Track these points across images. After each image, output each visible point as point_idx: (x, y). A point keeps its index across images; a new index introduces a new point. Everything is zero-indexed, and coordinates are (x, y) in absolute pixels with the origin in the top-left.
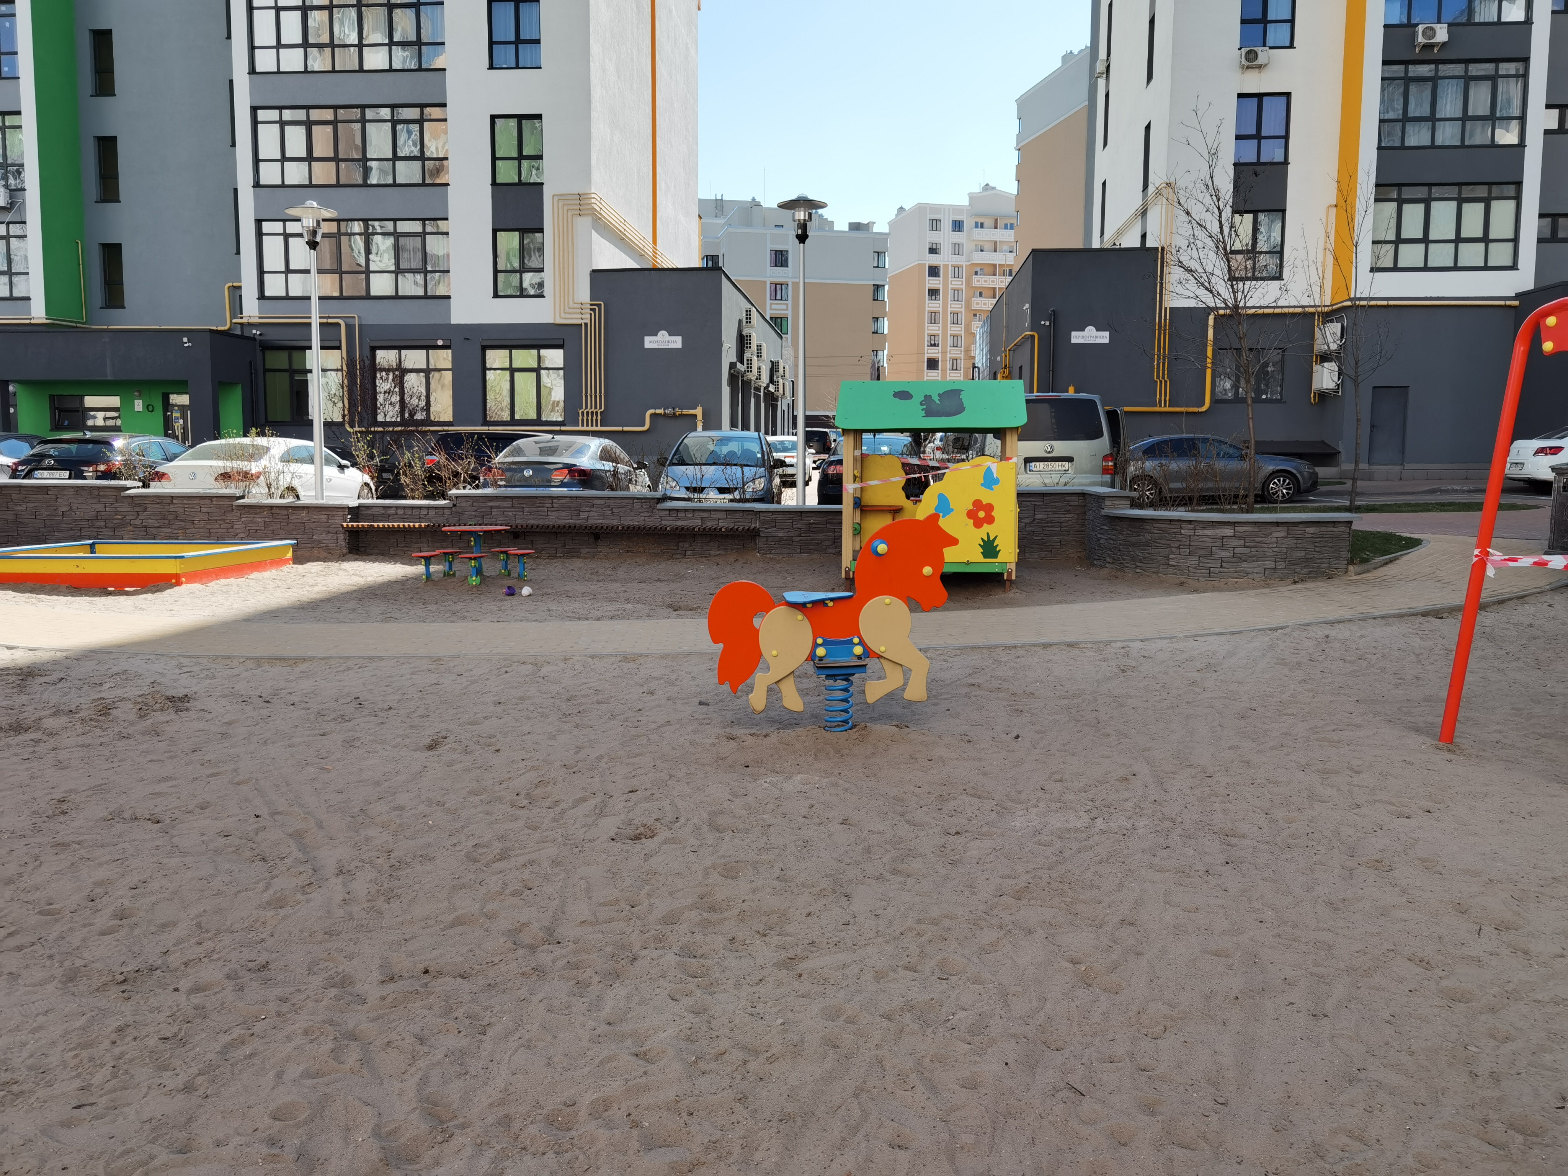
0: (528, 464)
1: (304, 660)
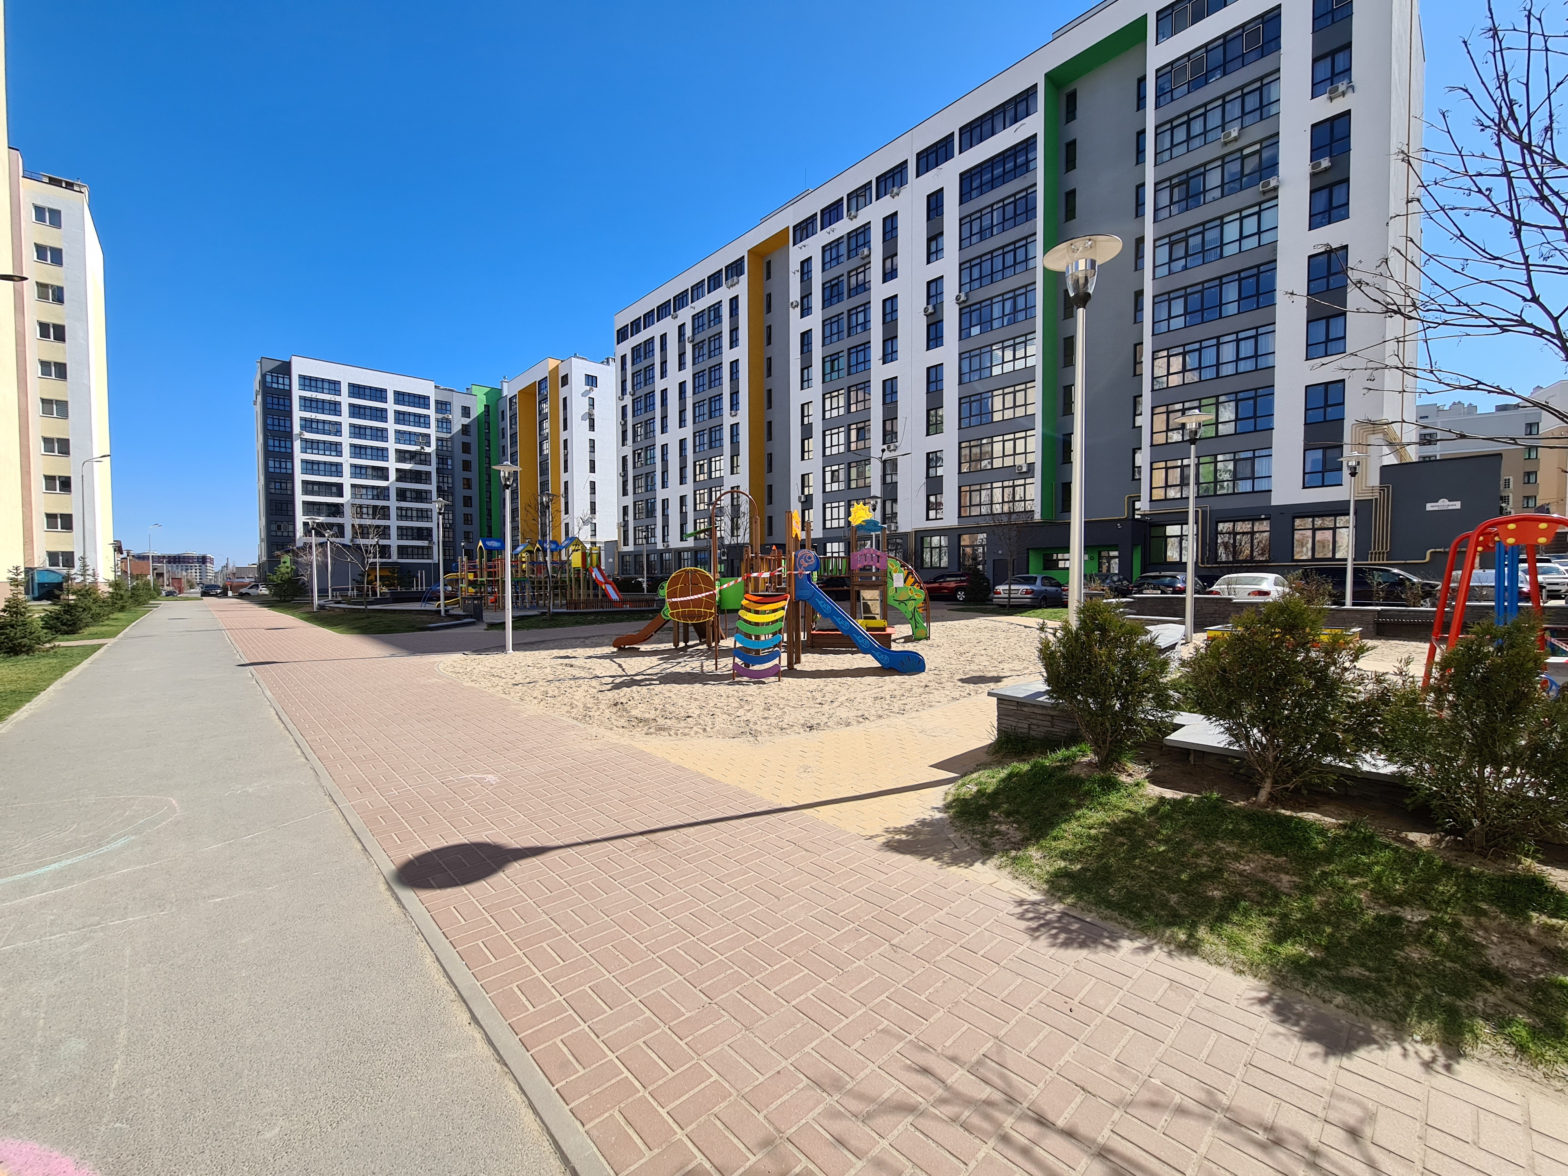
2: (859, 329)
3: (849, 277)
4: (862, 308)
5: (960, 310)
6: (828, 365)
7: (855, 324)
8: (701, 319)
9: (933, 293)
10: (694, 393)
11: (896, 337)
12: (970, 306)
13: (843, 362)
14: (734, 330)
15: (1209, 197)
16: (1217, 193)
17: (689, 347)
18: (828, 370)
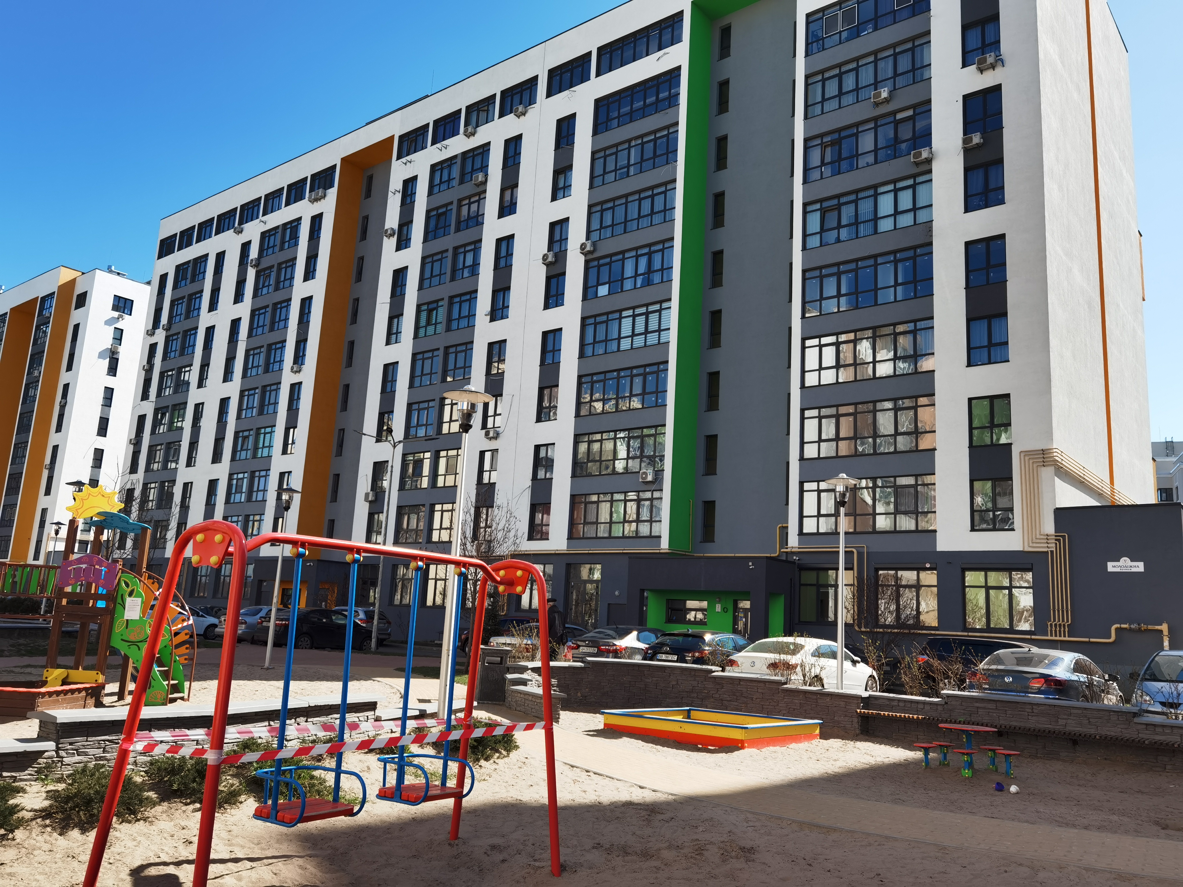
0: (1009, 672)
1: (835, 830)
2: (466, 274)
3: (460, 206)
4: (473, 247)
5: (587, 262)
6: (424, 315)
7: (461, 266)
8: (272, 238)
9: (557, 237)
10: (250, 335)
11: (509, 288)
12: (598, 259)
13: (441, 314)
14: (312, 258)
15: (862, 162)
16: (870, 159)
17: (251, 273)
18: (423, 322)
